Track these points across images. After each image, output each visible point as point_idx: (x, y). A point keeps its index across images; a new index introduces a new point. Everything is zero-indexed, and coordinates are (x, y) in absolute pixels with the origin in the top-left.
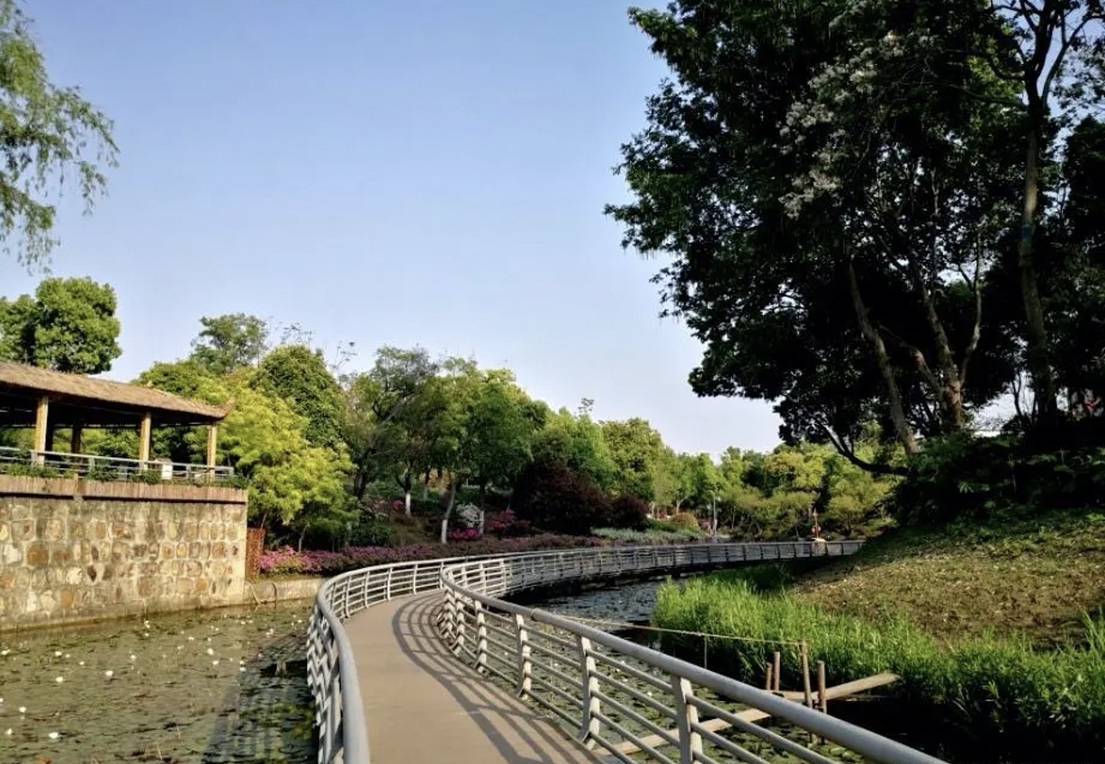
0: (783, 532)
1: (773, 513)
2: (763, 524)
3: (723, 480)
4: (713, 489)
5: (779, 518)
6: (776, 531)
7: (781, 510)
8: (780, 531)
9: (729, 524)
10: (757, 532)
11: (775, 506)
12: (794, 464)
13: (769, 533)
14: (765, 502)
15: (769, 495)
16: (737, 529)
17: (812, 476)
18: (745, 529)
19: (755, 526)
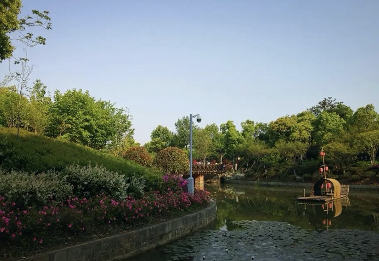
0: (284, 172)
1: (275, 158)
2: (268, 166)
3: (242, 138)
4: (235, 143)
5: (280, 162)
6: (278, 171)
7: (281, 156)
8: (281, 171)
9: (245, 166)
10: (264, 172)
11: (277, 154)
12: (290, 125)
13: (273, 173)
14: (270, 150)
15: (272, 145)
16: (250, 169)
17: (304, 132)
18: (255, 171)
19: (262, 167)
